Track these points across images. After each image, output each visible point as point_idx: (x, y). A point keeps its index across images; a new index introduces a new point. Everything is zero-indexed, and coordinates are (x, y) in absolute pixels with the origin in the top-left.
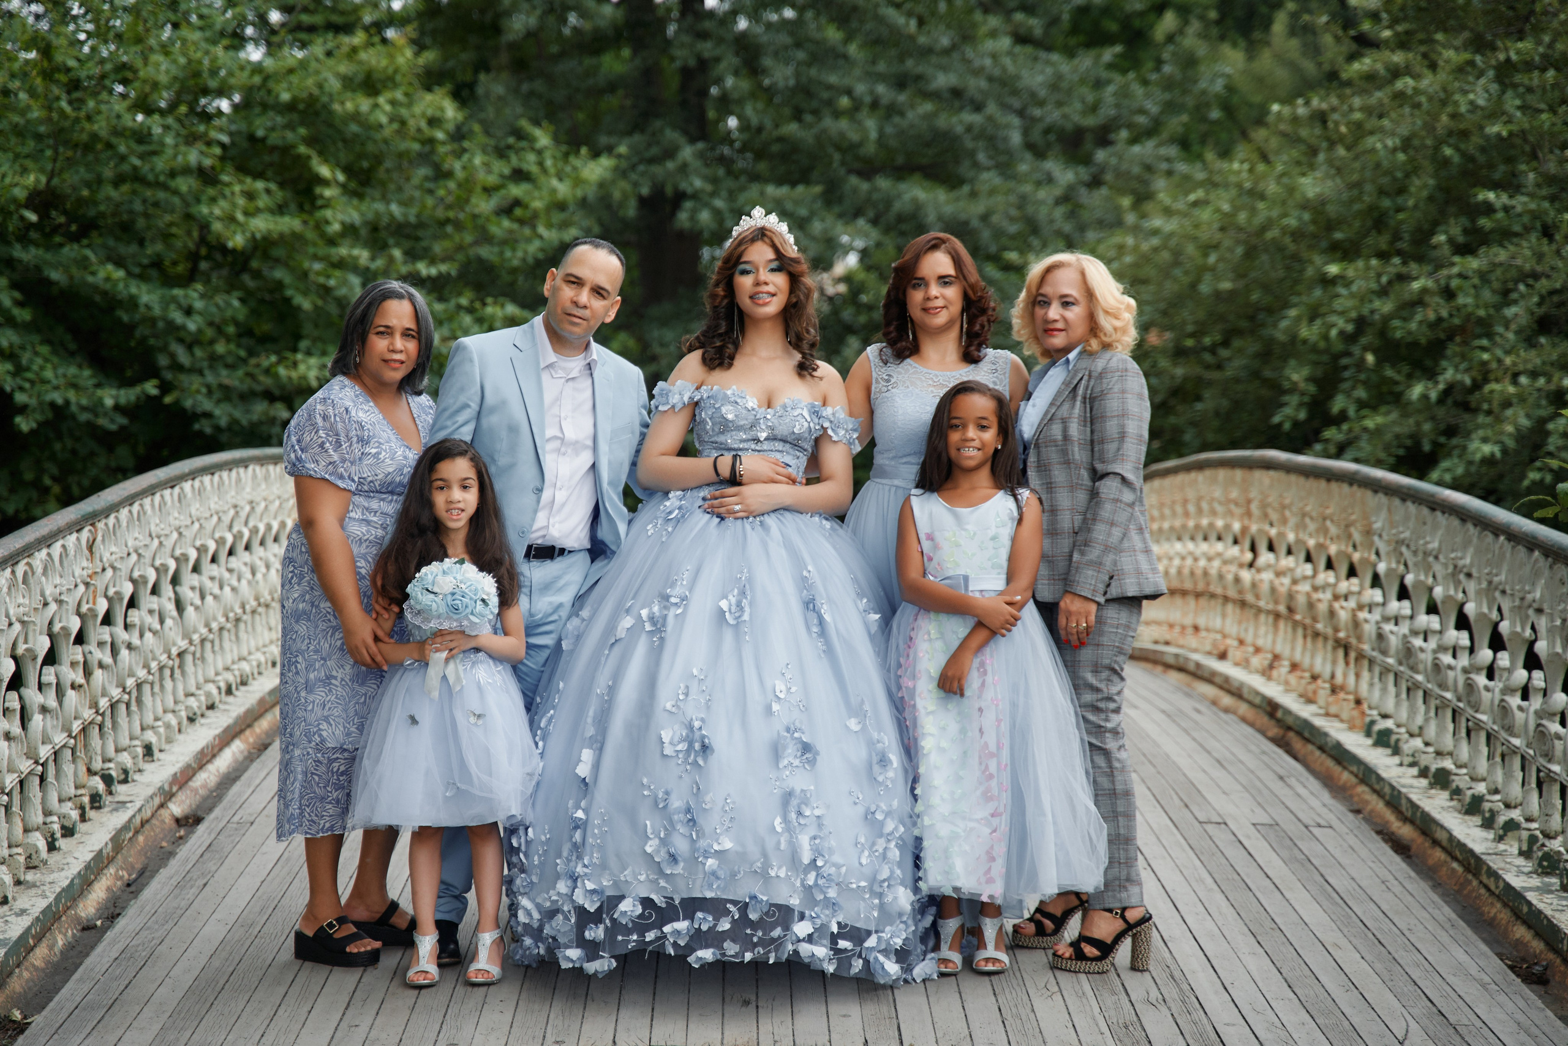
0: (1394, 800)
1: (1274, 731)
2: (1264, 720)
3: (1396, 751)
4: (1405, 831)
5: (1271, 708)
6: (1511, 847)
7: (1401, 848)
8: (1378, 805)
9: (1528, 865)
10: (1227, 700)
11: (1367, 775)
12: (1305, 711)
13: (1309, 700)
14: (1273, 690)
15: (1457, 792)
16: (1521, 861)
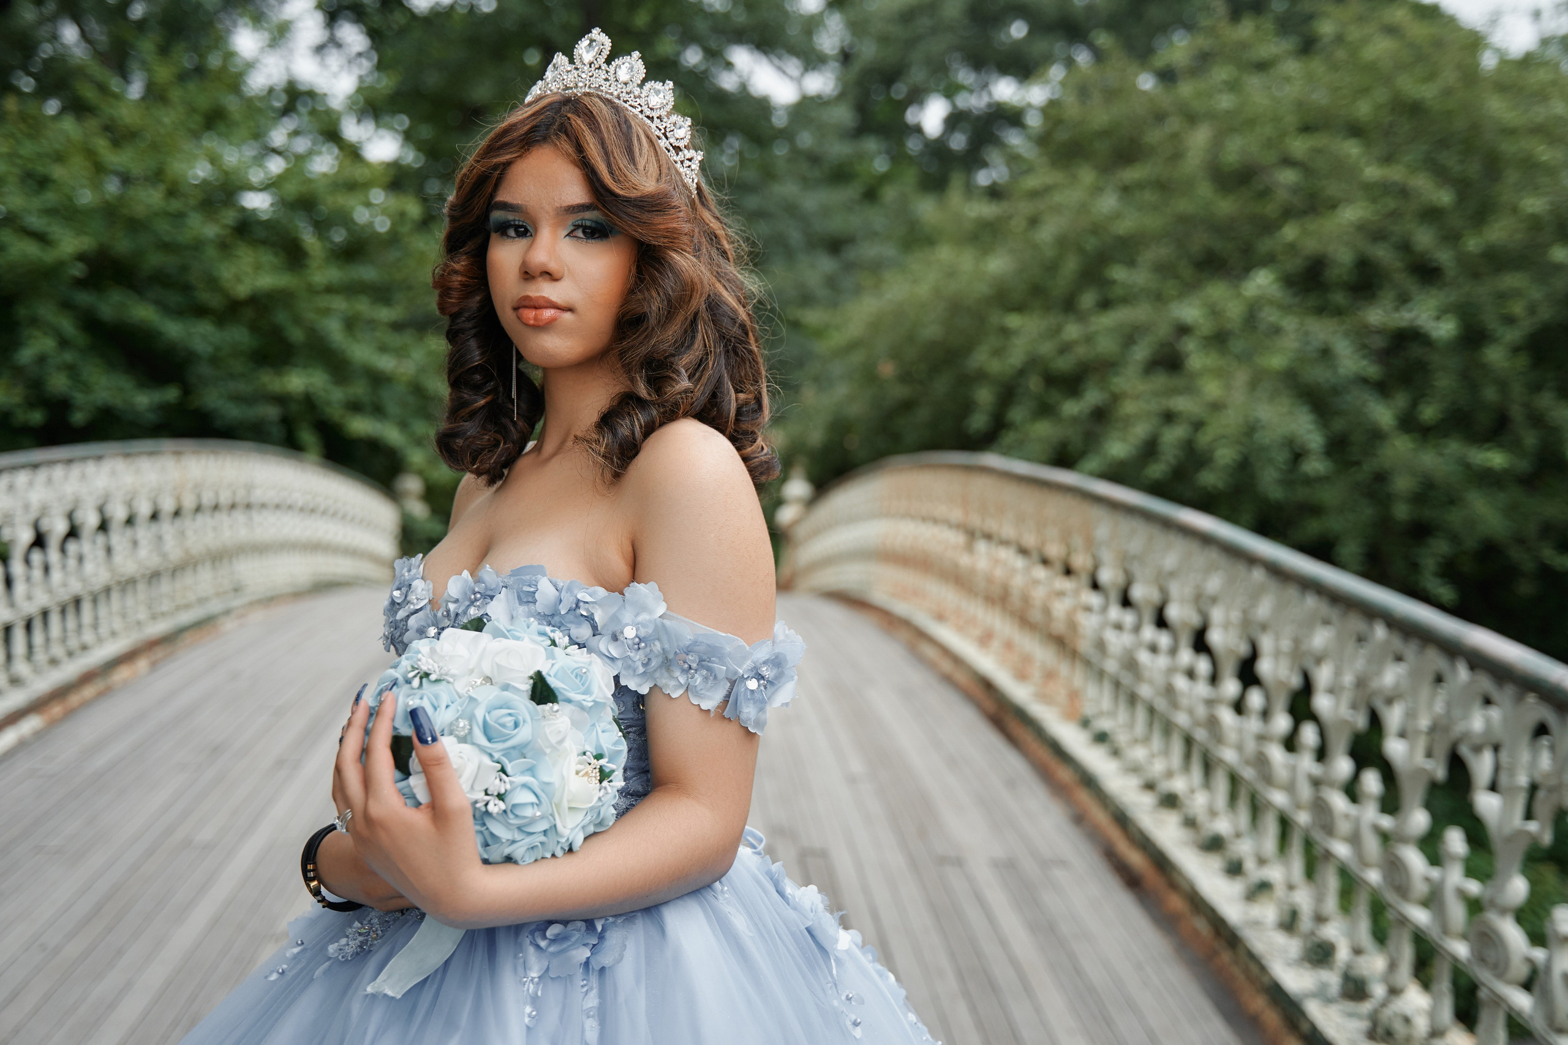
0: (1122, 819)
1: (989, 705)
2: (979, 692)
3: (1116, 753)
4: (1136, 859)
5: (988, 685)
6: (1268, 912)
7: (1132, 881)
8: (1100, 817)
9: (1293, 946)
10: (946, 666)
11: (1089, 781)
12: (1020, 693)
13: (1021, 676)
14: (987, 663)
15: (1190, 823)
16: (1280, 939)
